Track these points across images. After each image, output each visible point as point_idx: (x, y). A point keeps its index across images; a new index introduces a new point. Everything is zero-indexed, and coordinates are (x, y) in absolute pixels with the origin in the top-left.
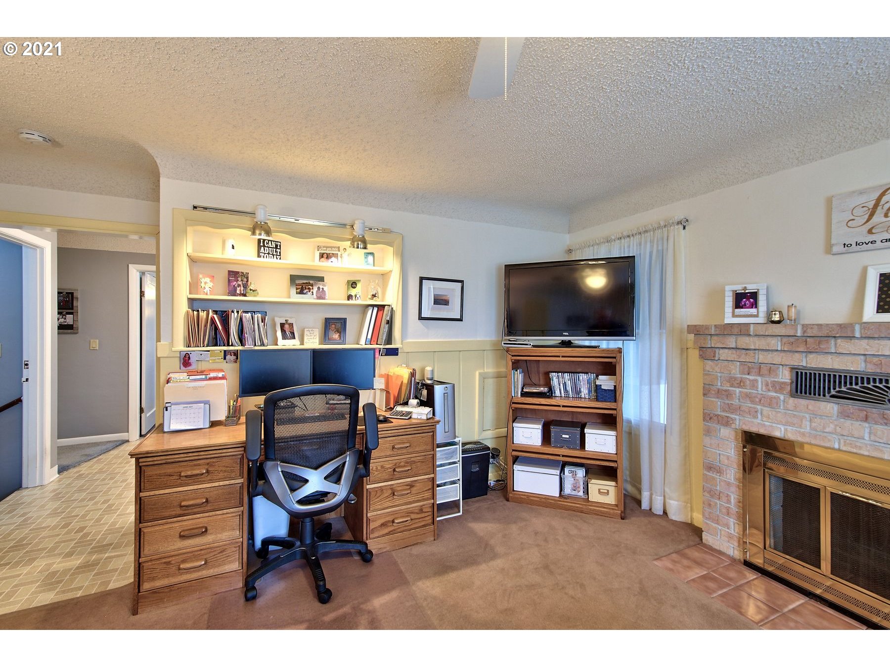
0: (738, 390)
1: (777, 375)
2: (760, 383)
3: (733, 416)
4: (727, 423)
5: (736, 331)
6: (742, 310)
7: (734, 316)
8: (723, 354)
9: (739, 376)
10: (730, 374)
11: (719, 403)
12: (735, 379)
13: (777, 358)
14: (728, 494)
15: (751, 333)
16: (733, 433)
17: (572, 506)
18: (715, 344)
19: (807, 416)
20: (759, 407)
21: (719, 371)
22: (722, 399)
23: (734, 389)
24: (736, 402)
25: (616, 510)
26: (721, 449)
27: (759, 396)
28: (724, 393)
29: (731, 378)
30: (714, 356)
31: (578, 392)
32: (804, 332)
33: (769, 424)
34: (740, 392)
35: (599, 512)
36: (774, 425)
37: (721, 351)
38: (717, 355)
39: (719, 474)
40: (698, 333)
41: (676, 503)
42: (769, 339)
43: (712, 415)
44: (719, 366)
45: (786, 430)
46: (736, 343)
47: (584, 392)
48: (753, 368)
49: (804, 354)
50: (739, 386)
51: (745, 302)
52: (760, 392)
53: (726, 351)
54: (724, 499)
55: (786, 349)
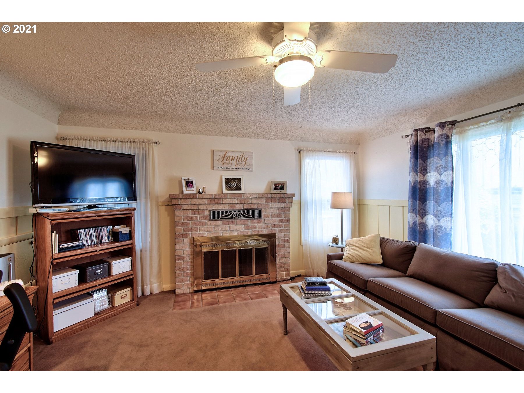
0: (190, 221)
1: (204, 213)
2: (199, 217)
3: (189, 233)
4: (186, 236)
5: (192, 197)
6: (189, 188)
7: (187, 190)
8: (185, 207)
9: (191, 215)
10: (187, 215)
11: (183, 229)
12: (189, 217)
13: (205, 207)
14: (187, 267)
15: (198, 198)
16: (189, 240)
17: (106, 316)
18: (182, 203)
19: (214, 227)
20: (198, 227)
21: (182, 214)
22: (184, 226)
23: (189, 221)
24: (190, 227)
25: (133, 303)
26: (184, 249)
27: (198, 222)
28: (185, 224)
29: (187, 217)
30: (181, 208)
31: (100, 239)
32: (215, 197)
33: (202, 232)
34: (191, 222)
35: (125, 309)
36: (204, 233)
37: (184, 206)
38: (182, 208)
39: (183, 260)
40: (175, 198)
41: (156, 284)
42: (203, 200)
43: (180, 235)
44: (182, 212)
45: (208, 233)
46: (191, 202)
47: (105, 238)
48: (196, 212)
49: (213, 205)
50: (191, 220)
51: (190, 185)
52: (199, 221)
53: (186, 205)
54: (185, 270)
55: (209, 203)
